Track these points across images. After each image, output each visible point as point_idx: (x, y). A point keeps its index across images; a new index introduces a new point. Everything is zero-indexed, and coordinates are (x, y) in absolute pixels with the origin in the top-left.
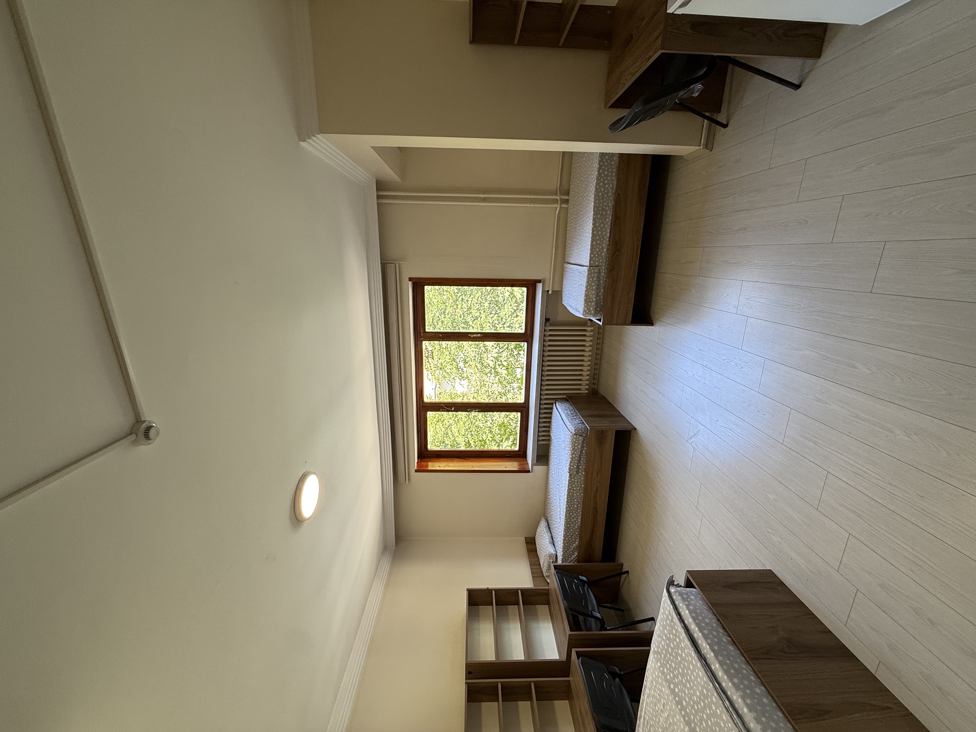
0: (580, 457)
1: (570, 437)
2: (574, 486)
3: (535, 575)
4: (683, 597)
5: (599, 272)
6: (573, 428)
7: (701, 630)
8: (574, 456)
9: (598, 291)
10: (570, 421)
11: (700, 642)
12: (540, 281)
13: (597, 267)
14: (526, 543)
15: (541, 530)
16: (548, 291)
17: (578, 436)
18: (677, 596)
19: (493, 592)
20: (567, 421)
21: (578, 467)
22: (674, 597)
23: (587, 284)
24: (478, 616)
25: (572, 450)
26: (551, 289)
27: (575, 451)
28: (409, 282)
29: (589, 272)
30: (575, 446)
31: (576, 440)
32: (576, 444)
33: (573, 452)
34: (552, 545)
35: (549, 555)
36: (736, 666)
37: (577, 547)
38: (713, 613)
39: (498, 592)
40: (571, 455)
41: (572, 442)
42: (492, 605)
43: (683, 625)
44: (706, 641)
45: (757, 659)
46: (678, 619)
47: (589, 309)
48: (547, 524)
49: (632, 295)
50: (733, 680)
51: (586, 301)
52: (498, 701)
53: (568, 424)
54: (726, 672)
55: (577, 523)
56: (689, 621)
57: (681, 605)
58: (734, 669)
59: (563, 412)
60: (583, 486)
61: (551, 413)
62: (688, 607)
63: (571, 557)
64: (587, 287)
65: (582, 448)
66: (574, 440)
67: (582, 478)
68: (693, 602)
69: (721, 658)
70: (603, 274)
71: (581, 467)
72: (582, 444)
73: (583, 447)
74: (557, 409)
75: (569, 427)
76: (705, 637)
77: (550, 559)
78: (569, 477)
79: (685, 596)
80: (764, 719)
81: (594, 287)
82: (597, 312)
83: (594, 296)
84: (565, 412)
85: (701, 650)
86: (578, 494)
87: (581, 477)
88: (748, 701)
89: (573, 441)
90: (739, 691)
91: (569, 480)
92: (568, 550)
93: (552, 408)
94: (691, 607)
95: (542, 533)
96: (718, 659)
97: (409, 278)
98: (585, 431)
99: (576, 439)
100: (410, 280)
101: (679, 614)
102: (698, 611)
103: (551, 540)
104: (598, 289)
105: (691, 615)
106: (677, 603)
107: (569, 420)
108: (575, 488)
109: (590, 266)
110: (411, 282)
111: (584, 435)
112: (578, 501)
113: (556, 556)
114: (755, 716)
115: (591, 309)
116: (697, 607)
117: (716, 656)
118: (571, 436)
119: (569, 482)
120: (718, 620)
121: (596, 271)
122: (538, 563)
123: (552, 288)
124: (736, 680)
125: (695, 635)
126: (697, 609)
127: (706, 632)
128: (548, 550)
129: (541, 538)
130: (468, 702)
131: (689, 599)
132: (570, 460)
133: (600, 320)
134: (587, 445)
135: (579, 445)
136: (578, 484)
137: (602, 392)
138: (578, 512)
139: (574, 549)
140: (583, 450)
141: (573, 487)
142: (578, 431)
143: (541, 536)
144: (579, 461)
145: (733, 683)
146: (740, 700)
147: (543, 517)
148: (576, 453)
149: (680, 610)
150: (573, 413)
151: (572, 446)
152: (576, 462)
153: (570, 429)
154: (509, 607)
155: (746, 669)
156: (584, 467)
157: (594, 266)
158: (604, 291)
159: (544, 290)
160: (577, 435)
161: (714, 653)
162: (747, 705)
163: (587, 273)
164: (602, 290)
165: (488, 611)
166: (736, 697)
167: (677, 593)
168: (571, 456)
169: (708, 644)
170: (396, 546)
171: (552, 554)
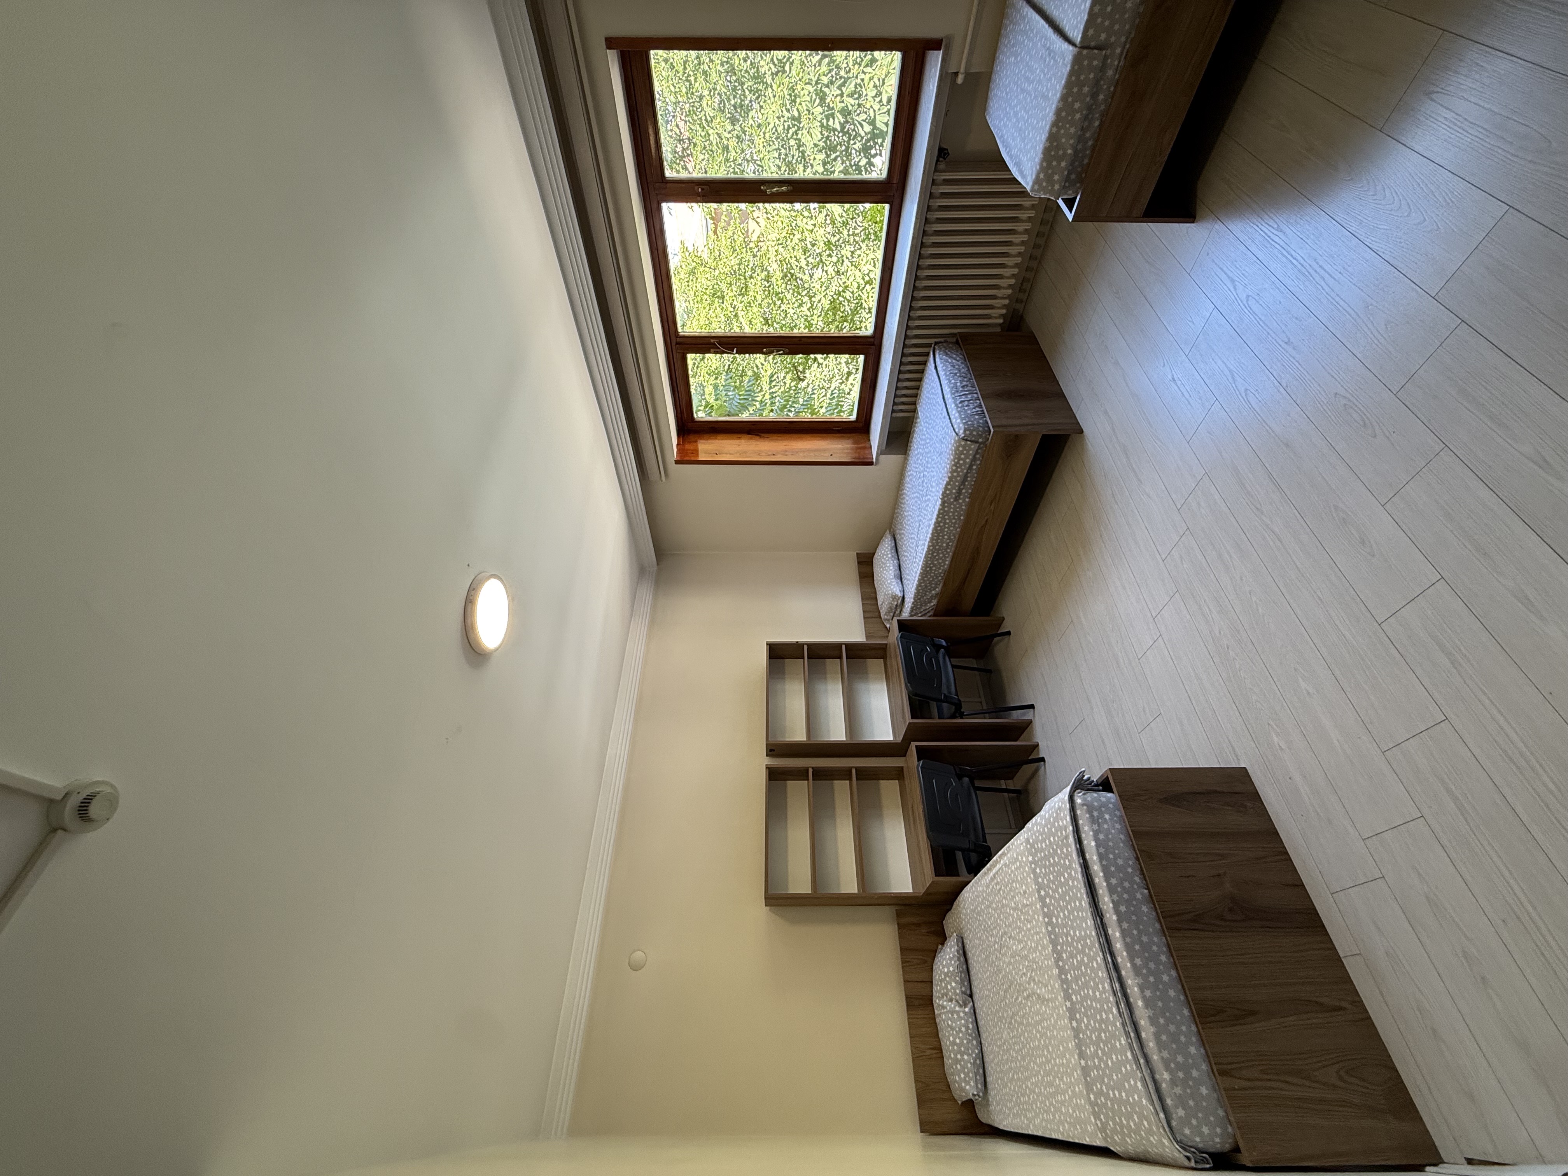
0: (966, 476)
1: (953, 441)
2: (946, 517)
3: (868, 615)
4: (1092, 816)
5: (1103, 68)
6: (961, 425)
7: (1107, 878)
8: (955, 474)
9: (1086, 123)
10: (958, 407)
11: (1101, 892)
12: (936, 44)
13: (1099, 48)
14: (859, 563)
15: (884, 554)
16: (956, 74)
17: (969, 443)
18: (1084, 811)
19: (806, 647)
20: (953, 405)
21: (959, 492)
22: (1078, 812)
23: (1061, 105)
24: (784, 673)
25: (953, 465)
26: (962, 70)
27: (957, 468)
28: (608, 51)
29: (1076, 67)
30: (959, 459)
31: (964, 449)
32: (963, 456)
33: (954, 468)
34: (899, 581)
35: (892, 595)
36: (1145, 939)
37: (937, 594)
38: (1133, 845)
39: (811, 646)
40: (950, 472)
41: (955, 452)
42: (803, 658)
43: (1081, 861)
44: (1111, 896)
45: (1179, 929)
46: (1077, 849)
47: (1049, 179)
48: (893, 544)
49: (1169, 140)
50: (1134, 960)
51: (1047, 151)
52: (808, 780)
53: (954, 413)
54: (1128, 947)
55: (943, 566)
56: (1093, 857)
57: (1086, 828)
58: (1141, 943)
59: (946, 382)
60: (962, 518)
61: (922, 372)
62: (1096, 834)
63: (926, 605)
64: (1058, 112)
65: (972, 461)
66: (961, 449)
67: (964, 507)
68: (1106, 826)
69: (1125, 925)
70: (1110, 73)
71: (964, 491)
72: (974, 456)
73: (974, 459)
74: (936, 367)
75: (953, 421)
76: (1111, 890)
77: (893, 600)
78: (941, 505)
79: (1095, 814)
80: (1162, 1021)
81: (1078, 116)
82: (1067, 184)
83: (1072, 141)
84: (950, 381)
85: (1098, 902)
86: (952, 528)
87: (962, 506)
88: (1148, 993)
89: (958, 450)
90: (1138, 977)
91: (940, 510)
92: (922, 597)
93: (925, 363)
94: (1101, 836)
95: (885, 559)
96: (1121, 927)
97: (606, 39)
98: (984, 431)
99: (964, 447)
100: (609, 48)
101: (1079, 841)
102: (1111, 844)
103: (898, 572)
104: (1086, 118)
105: (1098, 850)
106: (1081, 822)
107: (956, 405)
108: (948, 521)
109: (1083, 47)
110: (615, 51)
111: (980, 440)
112: (949, 538)
113: (903, 598)
114: (1151, 1015)
115: (1056, 177)
116: (1110, 836)
117: (1120, 921)
118: (955, 440)
119: (939, 512)
120: (1137, 858)
121: (1095, 63)
122: (874, 595)
123: (966, 67)
124: (1138, 961)
125: (1097, 880)
126: (1109, 840)
127: (1114, 881)
128: (891, 590)
129: (882, 567)
130: (769, 780)
131: (1100, 821)
132: (947, 479)
133: (1070, 203)
134: (983, 457)
135: (966, 457)
136: (953, 515)
137: (1033, 321)
138: (948, 553)
139: (932, 596)
140: (973, 465)
141: (946, 519)
142: (971, 431)
143: (884, 564)
144: (963, 483)
145: (1134, 965)
146: (1136, 989)
147: (888, 531)
148: (959, 470)
149: (1083, 835)
150: (967, 386)
151: (955, 458)
152: (957, 484)
153: (955, 426)
154: (828, 661)
155: (1157, 944)
156: (970, 491)
157: (1093, 44)
158: (1100, 126)
159: (947, 73)
160: (967, 440)
161: (1117, 916)
162: (1144, 998)
163: (1068, 68)
164: (1097, 123)
165: (797, 667)
166: (1132, 982)
167: (1085, 807)
168: (950, 475)
169: (1113, 902)
170: (658, 564)
171: (896, 596)
